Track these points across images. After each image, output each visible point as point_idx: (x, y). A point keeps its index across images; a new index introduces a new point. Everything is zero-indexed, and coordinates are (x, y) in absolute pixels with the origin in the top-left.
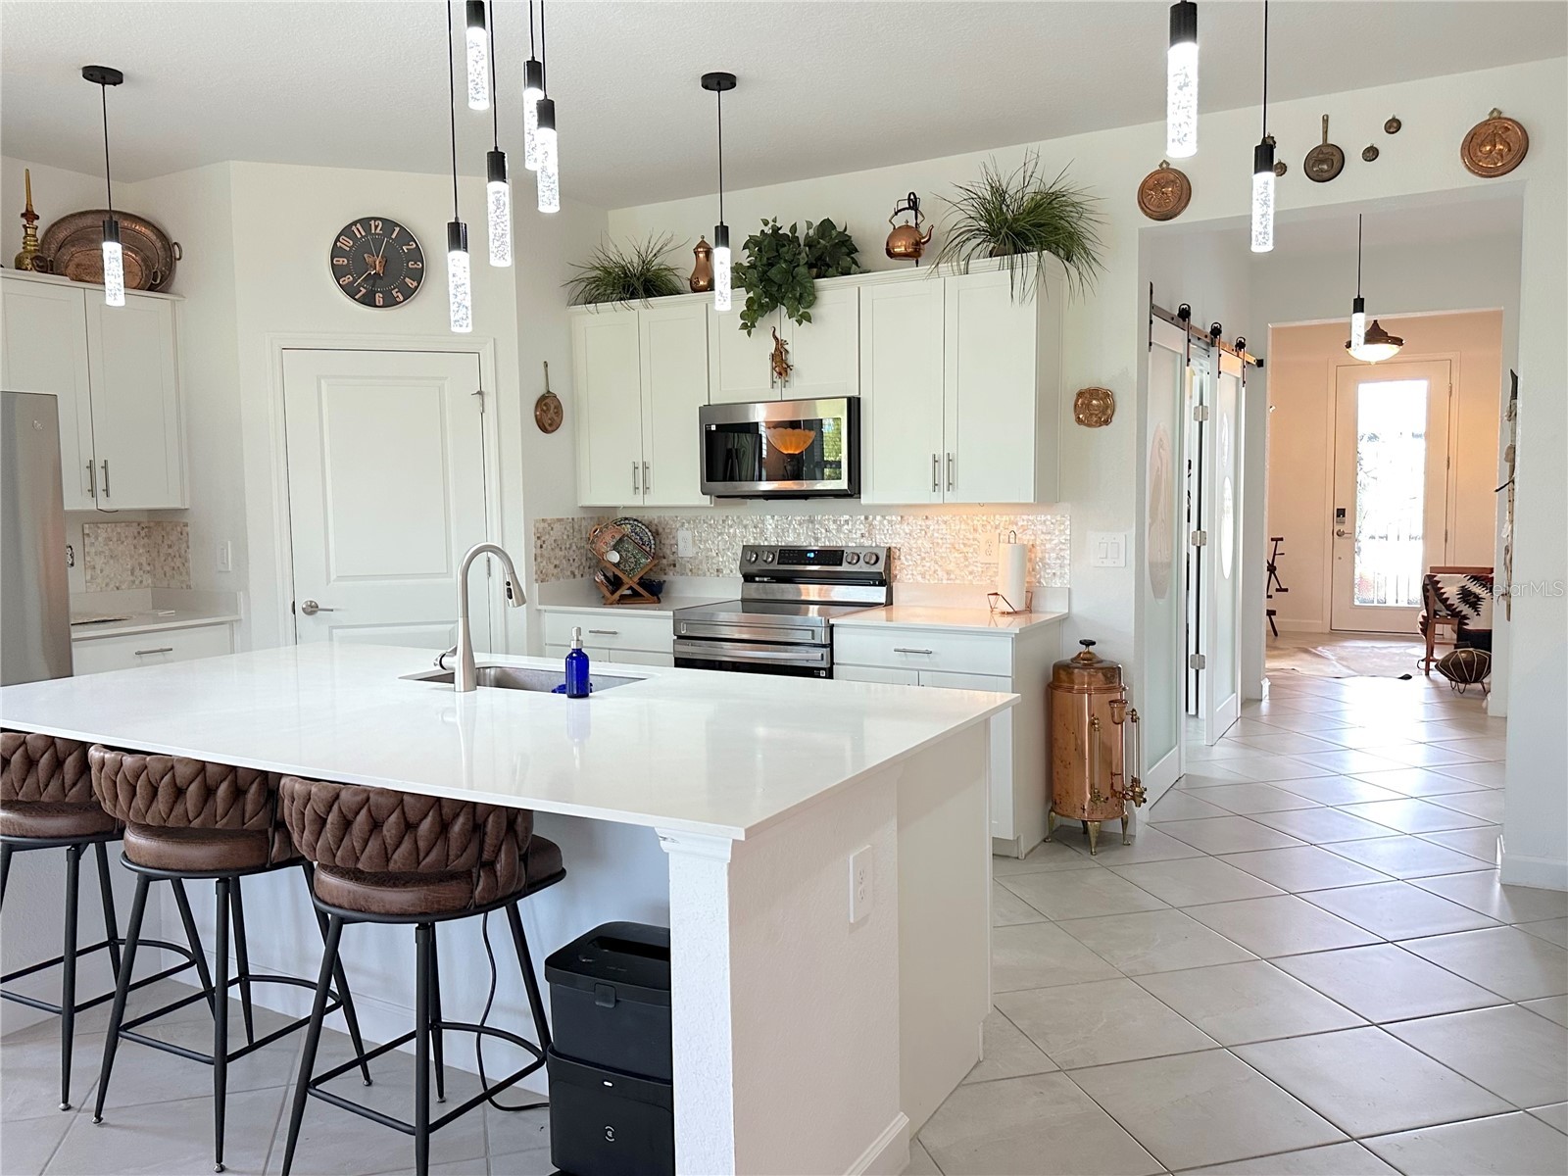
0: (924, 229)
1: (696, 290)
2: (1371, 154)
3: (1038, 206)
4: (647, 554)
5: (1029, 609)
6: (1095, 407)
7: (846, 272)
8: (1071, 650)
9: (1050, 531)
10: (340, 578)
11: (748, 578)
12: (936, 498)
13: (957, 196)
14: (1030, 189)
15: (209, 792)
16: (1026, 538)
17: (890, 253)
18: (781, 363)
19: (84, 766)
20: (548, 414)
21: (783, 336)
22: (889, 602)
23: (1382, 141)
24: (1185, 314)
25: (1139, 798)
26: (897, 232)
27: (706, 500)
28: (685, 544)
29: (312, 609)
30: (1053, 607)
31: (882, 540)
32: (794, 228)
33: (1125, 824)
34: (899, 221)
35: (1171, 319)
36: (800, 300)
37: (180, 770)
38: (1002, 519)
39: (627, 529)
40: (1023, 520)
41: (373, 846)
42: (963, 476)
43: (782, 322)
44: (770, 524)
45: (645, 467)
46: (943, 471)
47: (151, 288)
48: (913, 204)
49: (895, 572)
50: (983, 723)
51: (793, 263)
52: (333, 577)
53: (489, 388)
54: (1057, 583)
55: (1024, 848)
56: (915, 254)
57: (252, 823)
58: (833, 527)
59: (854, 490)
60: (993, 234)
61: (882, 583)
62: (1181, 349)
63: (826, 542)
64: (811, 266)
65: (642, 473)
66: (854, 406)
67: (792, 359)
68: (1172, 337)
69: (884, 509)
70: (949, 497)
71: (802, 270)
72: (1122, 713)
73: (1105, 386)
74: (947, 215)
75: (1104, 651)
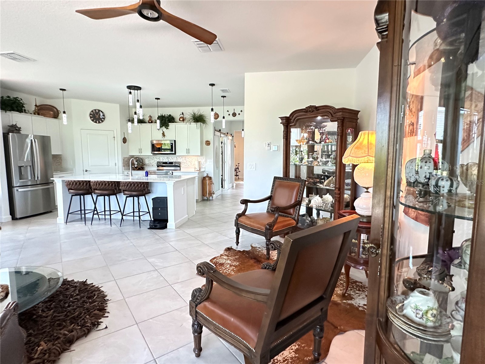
0: (184, 117)
1: (149, 123)
2: (239, 114)
3: (200, 116)
4: (141, 163)
5: (200, 170)
6: (208, 143)
7: (173, 122)
8: (205, 175)
9: (202, 160)
10: (91, 166)
11: (158, 166)
12: (187, 155)
13: (189, 114)
14: (199, 114)
15: (109, 185)
16: (199, 160)
17: (180, 120)
18: (164, 135)
19: (90, 184)
20: (125, 140)
21: (164, 131)
22: (180, 170)
23: (240, 113)
24: (220, 130)
25: (214, 193)
26: (180, 118)
27: (152, 154)
28: (147, 161)
29: (86, 171)
30: (202, 170)
31: (179, 161)
32: (165, 115)
33: (212, 197)
34: (181, 116)
35: (218, 131)
36: (166, 126)
37: (106, 182)
38: (196, 158)
39: (138, 159)
40: (199, 158)
41: (134, 187)
42: (191, 151)
43: (164, 129)
44: (161, 158)
45: (141, 149)
46: (188, 151)
47: (55, 118)
48: (183, 114)
49: (181, 165)
50: (194, 178)
51: (165, 121)
52: (90, 165)
53: (115, 136)
54: (203, 167)
55: (199, 201)
56: (183, 120)
57: (113, 188)
58: (171, 159)
59: (175, 154)
60: (194, 119)
61: (179, 167)
62: (219, 135)
63: (170, 161)
64: (168, 121)
65: (140, 151)
66: (175, 141)
67: (165, 134)
68: (218, 134)
69: (179, 156)
70: (189, 154)
71: (167, 122)
72: (211, 183)
73: (209, 140)
74: (188, 116)
75: (210, 175)
